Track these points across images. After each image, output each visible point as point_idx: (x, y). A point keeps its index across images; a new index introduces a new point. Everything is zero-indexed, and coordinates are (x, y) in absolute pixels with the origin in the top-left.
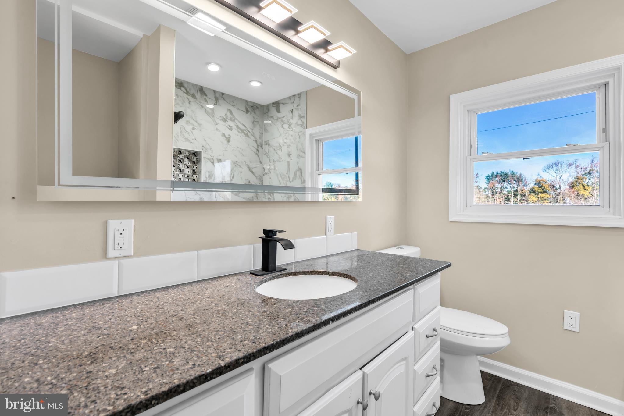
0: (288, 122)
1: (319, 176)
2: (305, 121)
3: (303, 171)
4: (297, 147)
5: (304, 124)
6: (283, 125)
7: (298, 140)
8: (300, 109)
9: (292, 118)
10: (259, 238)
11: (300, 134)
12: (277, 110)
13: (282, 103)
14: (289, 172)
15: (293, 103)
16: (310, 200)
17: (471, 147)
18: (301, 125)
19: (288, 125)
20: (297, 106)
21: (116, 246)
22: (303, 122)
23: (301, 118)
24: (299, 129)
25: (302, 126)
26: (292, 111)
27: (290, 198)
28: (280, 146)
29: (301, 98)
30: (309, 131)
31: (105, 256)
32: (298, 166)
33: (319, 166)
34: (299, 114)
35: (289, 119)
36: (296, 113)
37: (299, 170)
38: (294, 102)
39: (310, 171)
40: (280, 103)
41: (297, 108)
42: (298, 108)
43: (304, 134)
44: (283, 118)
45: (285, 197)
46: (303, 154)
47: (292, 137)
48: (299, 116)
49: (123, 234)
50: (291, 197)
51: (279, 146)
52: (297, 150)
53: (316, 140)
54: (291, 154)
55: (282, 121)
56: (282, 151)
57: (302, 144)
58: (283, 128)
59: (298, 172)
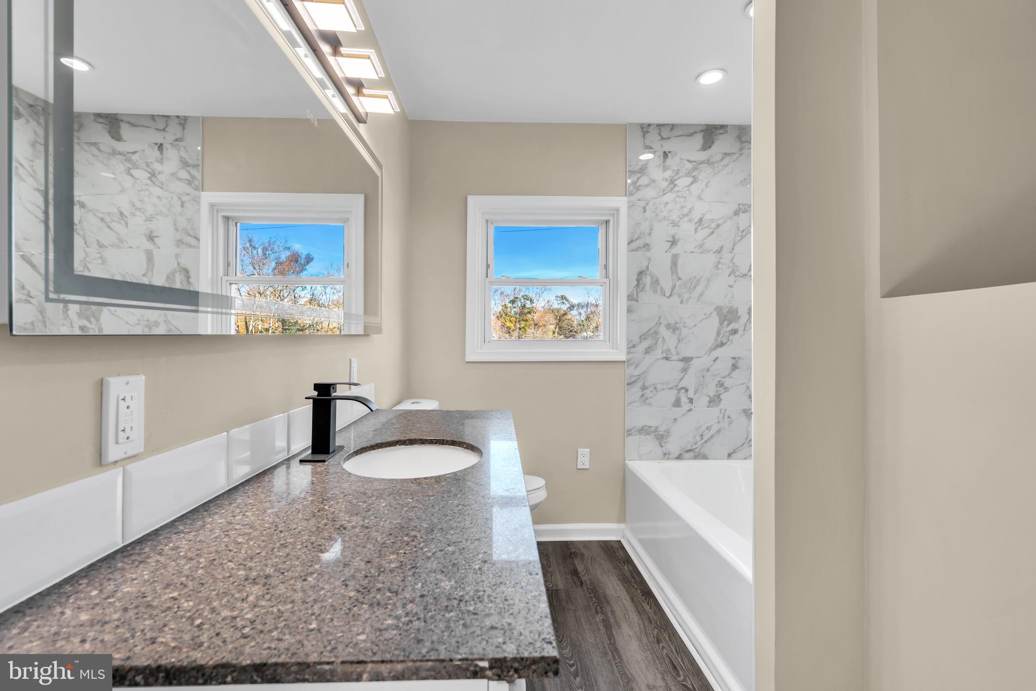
0: (148, 166)
1: (231, 286)
2: (199, 176)
3: (191, 274)
4: (175, 225)
5: (196, 181)
6: (130, 169)
7: (178, 208)
8: (184, 147)
9: (161, 161)
10: (306, 398)
11: (184, 198)
12: (110, 132)
13: (128, 122)
14: (150, 273)
15: (164, 130)
16: (209, 333)
17: (488, 266)
18: (188, 180)
19: (150, 173)
20: (176, 140)
21: (121, 434)
22: (193, 177)
23: (188, 166)
24: (180, 187)
25: (190, 183)
26: (161, 147)
27: (153, 328)
28: (121, 214)
29: (186, 126)
30: (208, 197)
31: (100, 460)
32: (179, 264)
33: (230, 268)
34: (181, 157)
35: (150, 161)
36: (171, 154)
37: (180, 272)
38: (167, 129)
39: (210, 275)
40: (122, 121)
41: (176, 143)
42: (178, 144)
43: (197, 201)
44: (130, 155)
45: (139, 324)
46: (192, 241)
47: (160, 200)
48: (181, 161)
49: (131, 407)
50: (157, 324)
51: (119, 214)
52: (176, 230)
53: (223, 216)
54: (157, 237)
55: (129, 160)
56: (127, 227)
57: (189, 220)
58: (131, 175)
59: (177, 275)
